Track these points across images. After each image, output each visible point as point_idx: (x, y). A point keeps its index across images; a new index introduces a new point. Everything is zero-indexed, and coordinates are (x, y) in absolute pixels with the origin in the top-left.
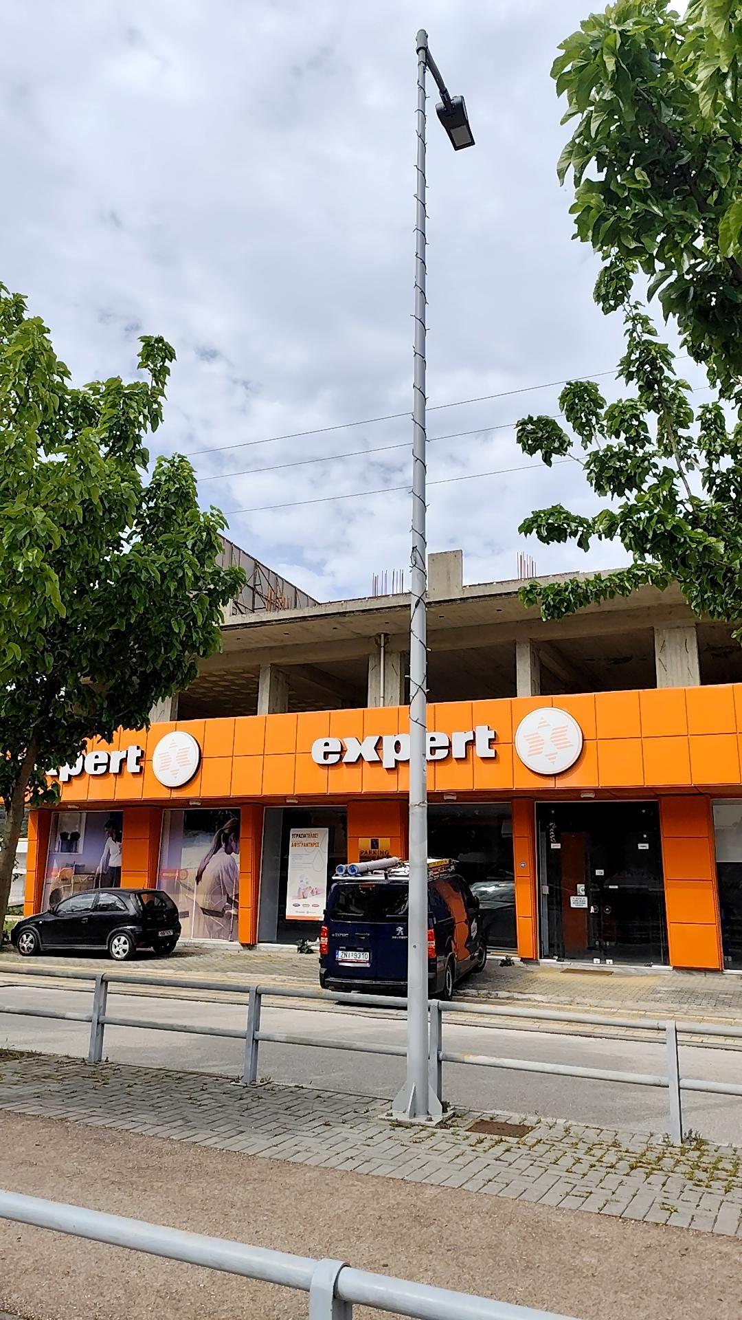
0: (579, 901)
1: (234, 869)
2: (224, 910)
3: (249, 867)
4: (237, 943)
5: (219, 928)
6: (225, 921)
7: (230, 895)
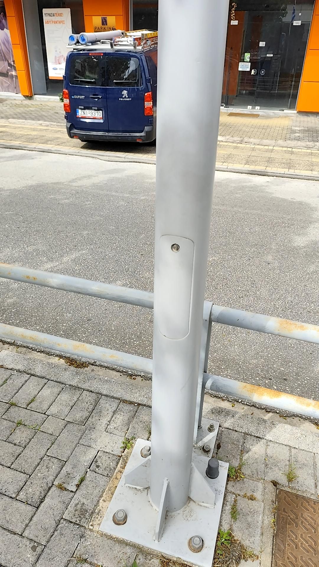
0: (244, 67)
1: (8, 42)
2: (8, 73)
3: (18, 40)
4: (20, 95)
5: (7, 85)
6: (10, 80)
7: (9, 62)
